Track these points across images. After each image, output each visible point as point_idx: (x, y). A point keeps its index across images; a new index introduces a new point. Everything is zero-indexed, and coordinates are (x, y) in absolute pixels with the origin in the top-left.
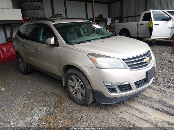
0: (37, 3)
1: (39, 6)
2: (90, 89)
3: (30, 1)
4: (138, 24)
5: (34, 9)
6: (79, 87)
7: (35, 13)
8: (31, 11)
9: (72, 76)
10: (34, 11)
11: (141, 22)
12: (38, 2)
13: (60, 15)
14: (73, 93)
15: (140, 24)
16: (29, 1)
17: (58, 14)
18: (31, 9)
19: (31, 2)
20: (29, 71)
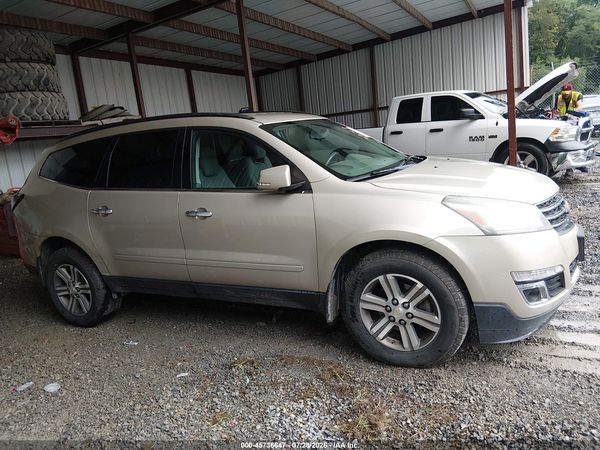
0: (38, 66)
1: (48, 79)
2: (463, 303)
3: (12, 61)
4: (386, 134)
5: (27, 88)
6: (411, 310)
7: (33, 104)
8: (19, 95)
9: (381, 278)
10: (30, 95)
11: (393, 126)
12: (42, 62)
13: (121, 111)
14: (381, 336)
15: (393, 133)
16: (8, 59)
17: (113, 108)
18: (16, 89)
19: (16, 64)
20: (110, 308)
